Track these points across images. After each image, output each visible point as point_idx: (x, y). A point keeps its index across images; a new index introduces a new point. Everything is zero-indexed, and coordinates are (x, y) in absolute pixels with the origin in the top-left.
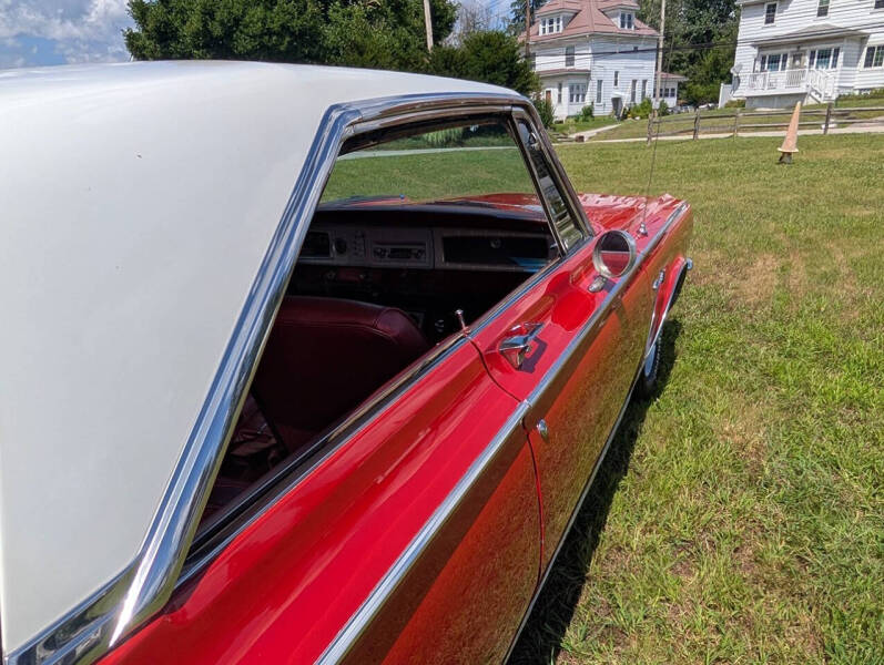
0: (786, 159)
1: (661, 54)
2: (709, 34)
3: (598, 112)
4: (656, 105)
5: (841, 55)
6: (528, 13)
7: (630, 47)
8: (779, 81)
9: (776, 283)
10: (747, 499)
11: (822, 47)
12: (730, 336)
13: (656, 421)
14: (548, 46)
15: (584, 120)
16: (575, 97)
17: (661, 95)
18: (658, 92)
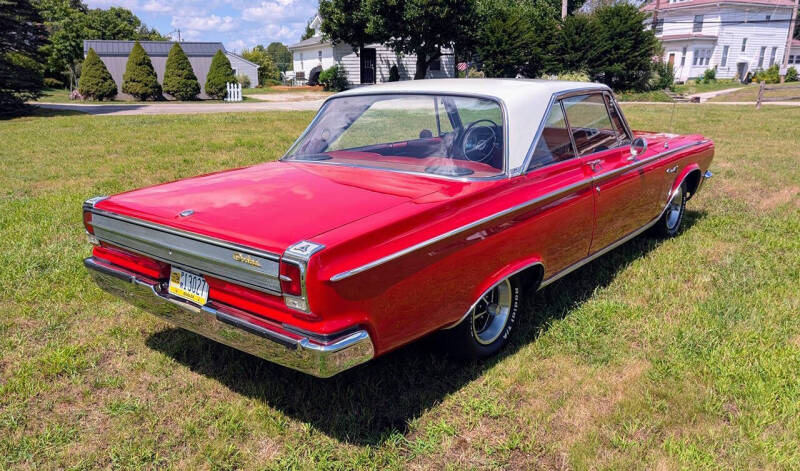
1: (793, 24)
3: (720, 75)
4: (783, 71)
7: (762, 16)
15: (706, 83)
16: (699, 60)
17: (791, 62)
18: (787, 59)
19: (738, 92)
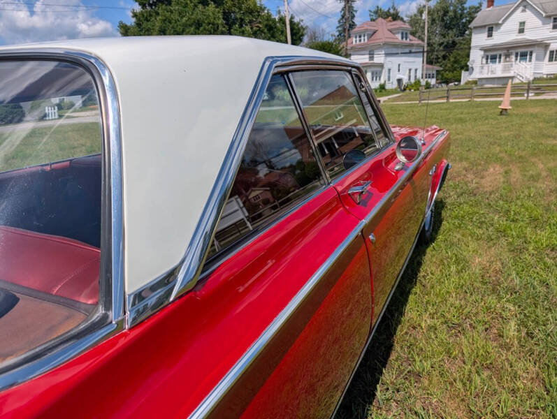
0: (504, 112)
1: (425, 54)
2: (454, 43)
3: (388, 87)
4: (423, 82)
5: (534, 55)
6: (347, 32)
7: (407, 50)
8: (498, 69)
9: (502, 180)
10: (491, 300)
11: (523, 51)
12: (476, 209)
13: (434, 256)
14: (359, 50)
15: (380, 91)
16: (375, 78)
17: (426, 78)
18: (424, 76)
19: (399, 96)
